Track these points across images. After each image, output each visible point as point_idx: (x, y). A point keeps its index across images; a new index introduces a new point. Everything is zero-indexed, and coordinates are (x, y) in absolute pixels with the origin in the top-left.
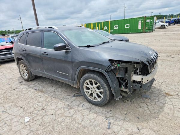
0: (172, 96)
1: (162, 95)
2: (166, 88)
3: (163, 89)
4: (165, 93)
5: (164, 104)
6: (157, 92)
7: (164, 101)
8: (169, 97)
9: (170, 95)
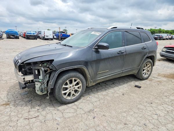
0: (2, 104)
1: (11, 101)
2: (10, 112)
3: (13, 108)
4: (9, 105)
5: (8, 95)
6: (18, 102)
7: (8, 97)
8: (4, 103)
9: (4, 105)
